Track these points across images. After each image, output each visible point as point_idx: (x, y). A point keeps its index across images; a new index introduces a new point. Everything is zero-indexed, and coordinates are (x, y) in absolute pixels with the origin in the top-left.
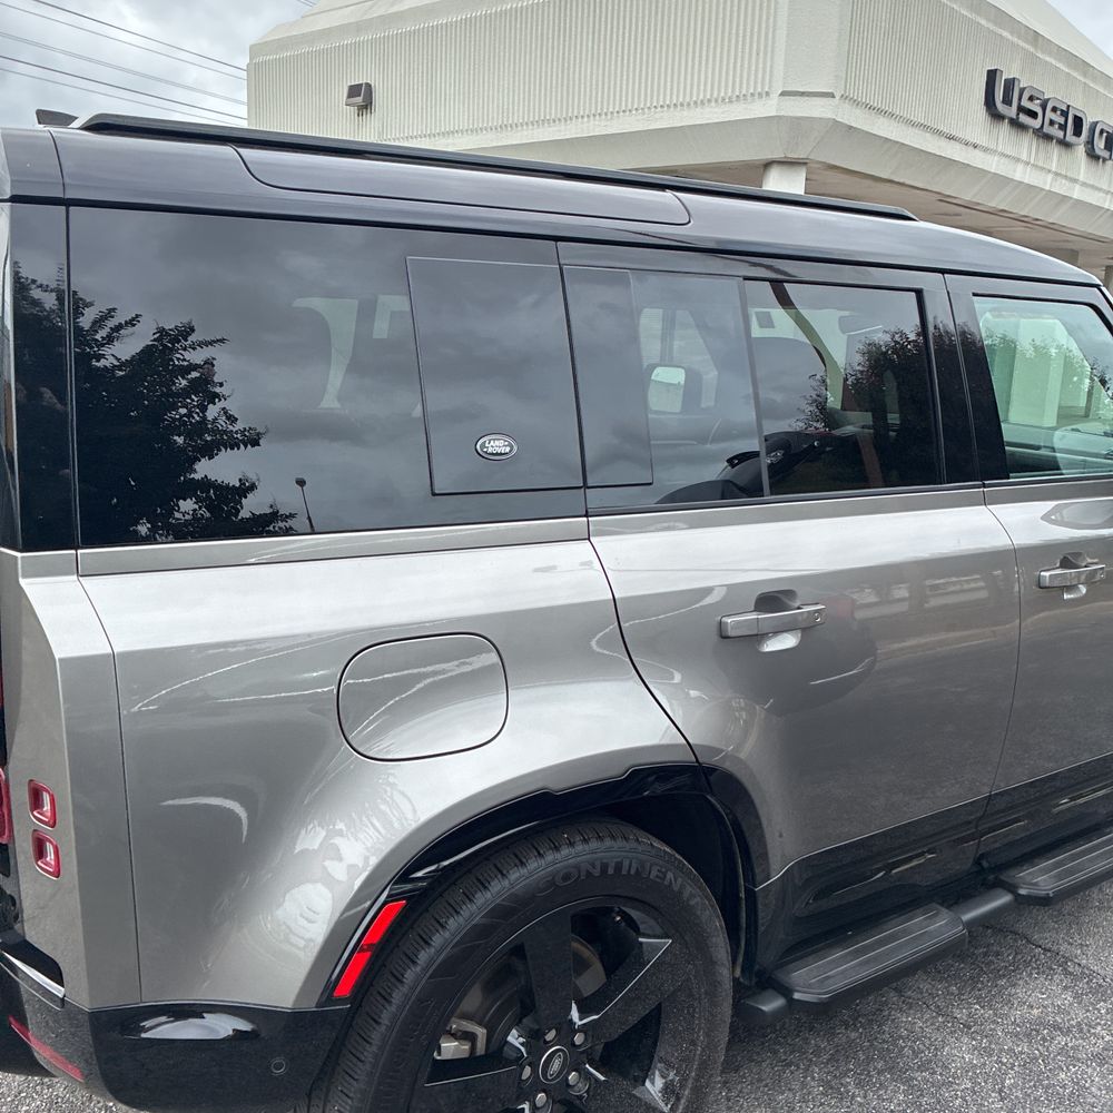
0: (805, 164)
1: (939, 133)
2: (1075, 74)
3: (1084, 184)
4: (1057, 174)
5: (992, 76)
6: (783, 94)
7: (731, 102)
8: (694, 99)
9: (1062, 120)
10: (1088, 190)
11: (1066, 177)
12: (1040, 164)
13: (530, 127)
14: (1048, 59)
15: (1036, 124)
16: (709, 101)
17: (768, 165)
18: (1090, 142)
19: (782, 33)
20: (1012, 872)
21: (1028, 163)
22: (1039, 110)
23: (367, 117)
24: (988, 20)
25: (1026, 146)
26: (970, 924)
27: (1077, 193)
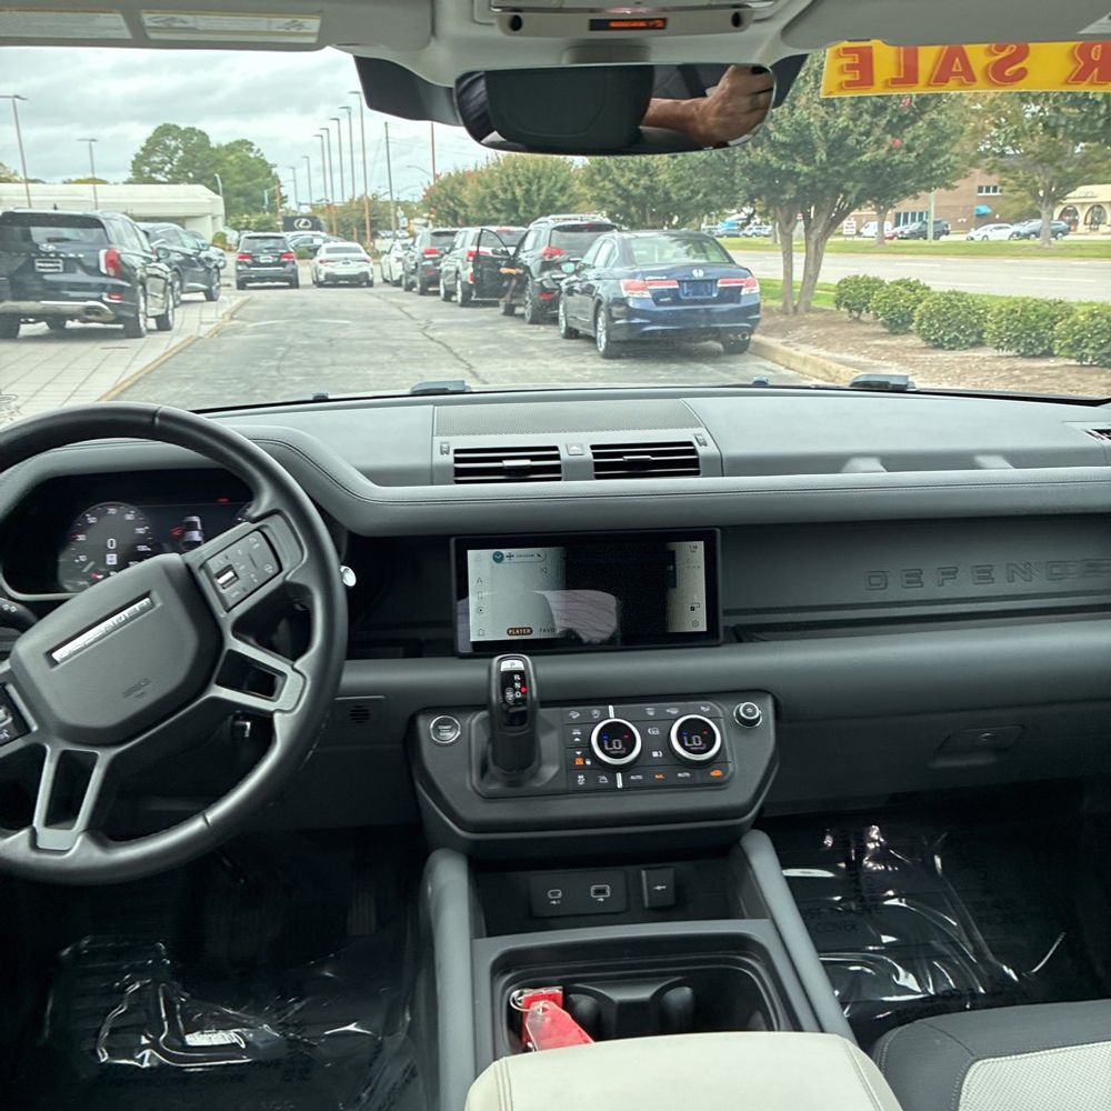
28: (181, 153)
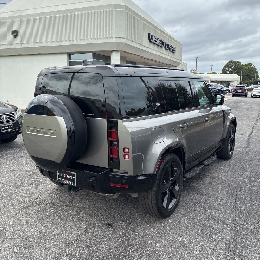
0: (120, 51)
1: (142, 45)
2: (162, 34)
3: (165, 54)
4: (160, 52)
5: (149, 34)
6: (116, 38)
7: (105, 39)
8: (97, 38)
9: (161, 42)
10: (165, 55)
11: (162, 53)
12: (158, 50)
13: (60, 42)
14: (158, 31)
15: (157, 43)
16: (100, 38)
17: (112, 51)
18: (165, 46)
19: (114, 26)
20: (203, 162)
21: (156, 50)
22: (157, 40)
23: (17, 38)
24: (148, 24)
25: (155, 47)
26: (202, 168)
27: (164, 56)
28: (234, 67)
